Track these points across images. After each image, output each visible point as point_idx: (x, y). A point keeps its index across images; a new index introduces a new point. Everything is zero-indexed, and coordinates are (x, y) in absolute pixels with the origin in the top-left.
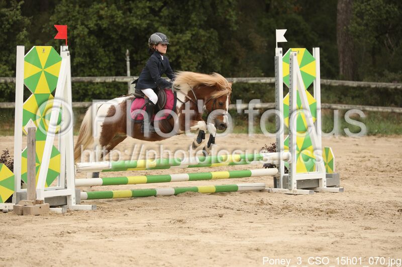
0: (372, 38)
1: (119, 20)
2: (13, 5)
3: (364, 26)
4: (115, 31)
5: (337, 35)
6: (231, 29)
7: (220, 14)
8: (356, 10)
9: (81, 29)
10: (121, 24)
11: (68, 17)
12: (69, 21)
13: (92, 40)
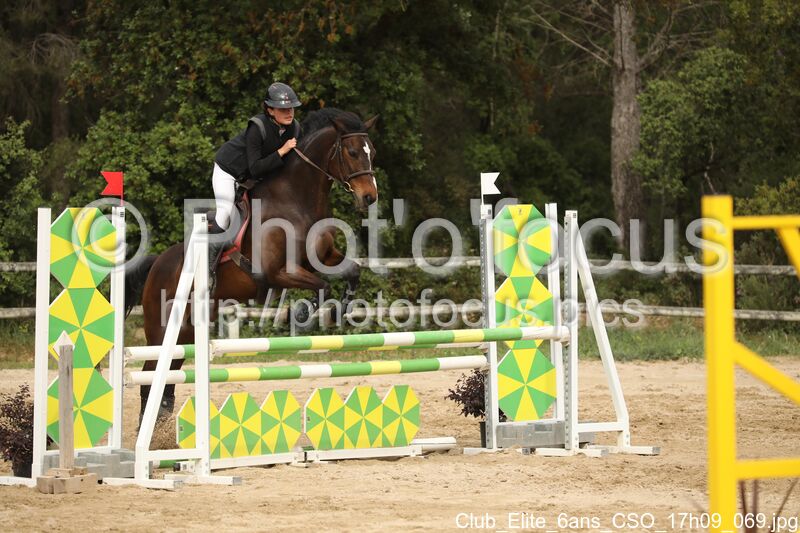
0: (674, 180)
1: (205, 154)
2: (9, 129)
3: (659, 158)
4: (199, 174)
5: (613, 176)
6: (411, 167)
7: (392, 141)
8: (645, 129)
9: (135, 171)
10: (209, 161)
11: (112, 150)
12: (112, 157)
13: (156, 191)
